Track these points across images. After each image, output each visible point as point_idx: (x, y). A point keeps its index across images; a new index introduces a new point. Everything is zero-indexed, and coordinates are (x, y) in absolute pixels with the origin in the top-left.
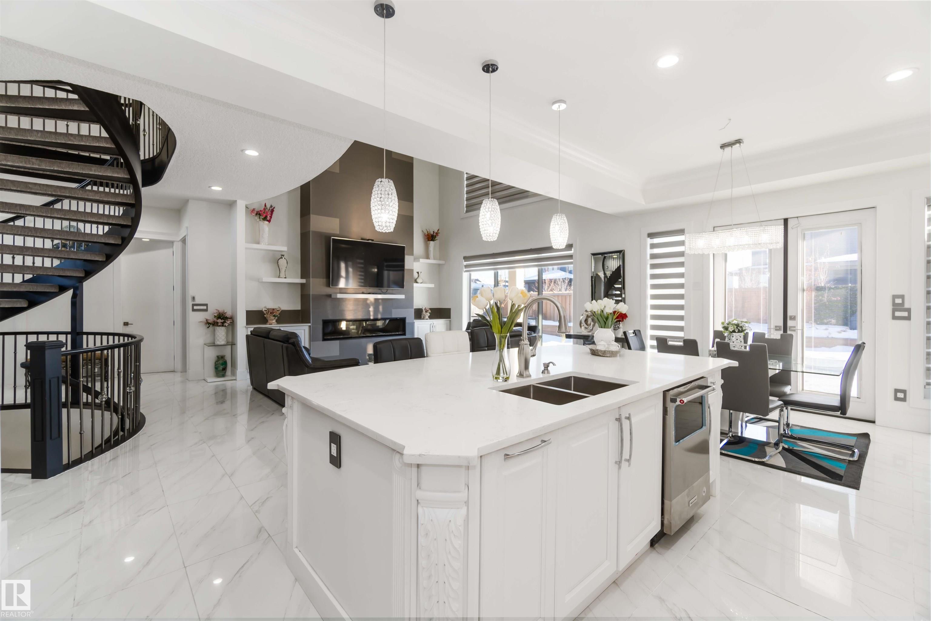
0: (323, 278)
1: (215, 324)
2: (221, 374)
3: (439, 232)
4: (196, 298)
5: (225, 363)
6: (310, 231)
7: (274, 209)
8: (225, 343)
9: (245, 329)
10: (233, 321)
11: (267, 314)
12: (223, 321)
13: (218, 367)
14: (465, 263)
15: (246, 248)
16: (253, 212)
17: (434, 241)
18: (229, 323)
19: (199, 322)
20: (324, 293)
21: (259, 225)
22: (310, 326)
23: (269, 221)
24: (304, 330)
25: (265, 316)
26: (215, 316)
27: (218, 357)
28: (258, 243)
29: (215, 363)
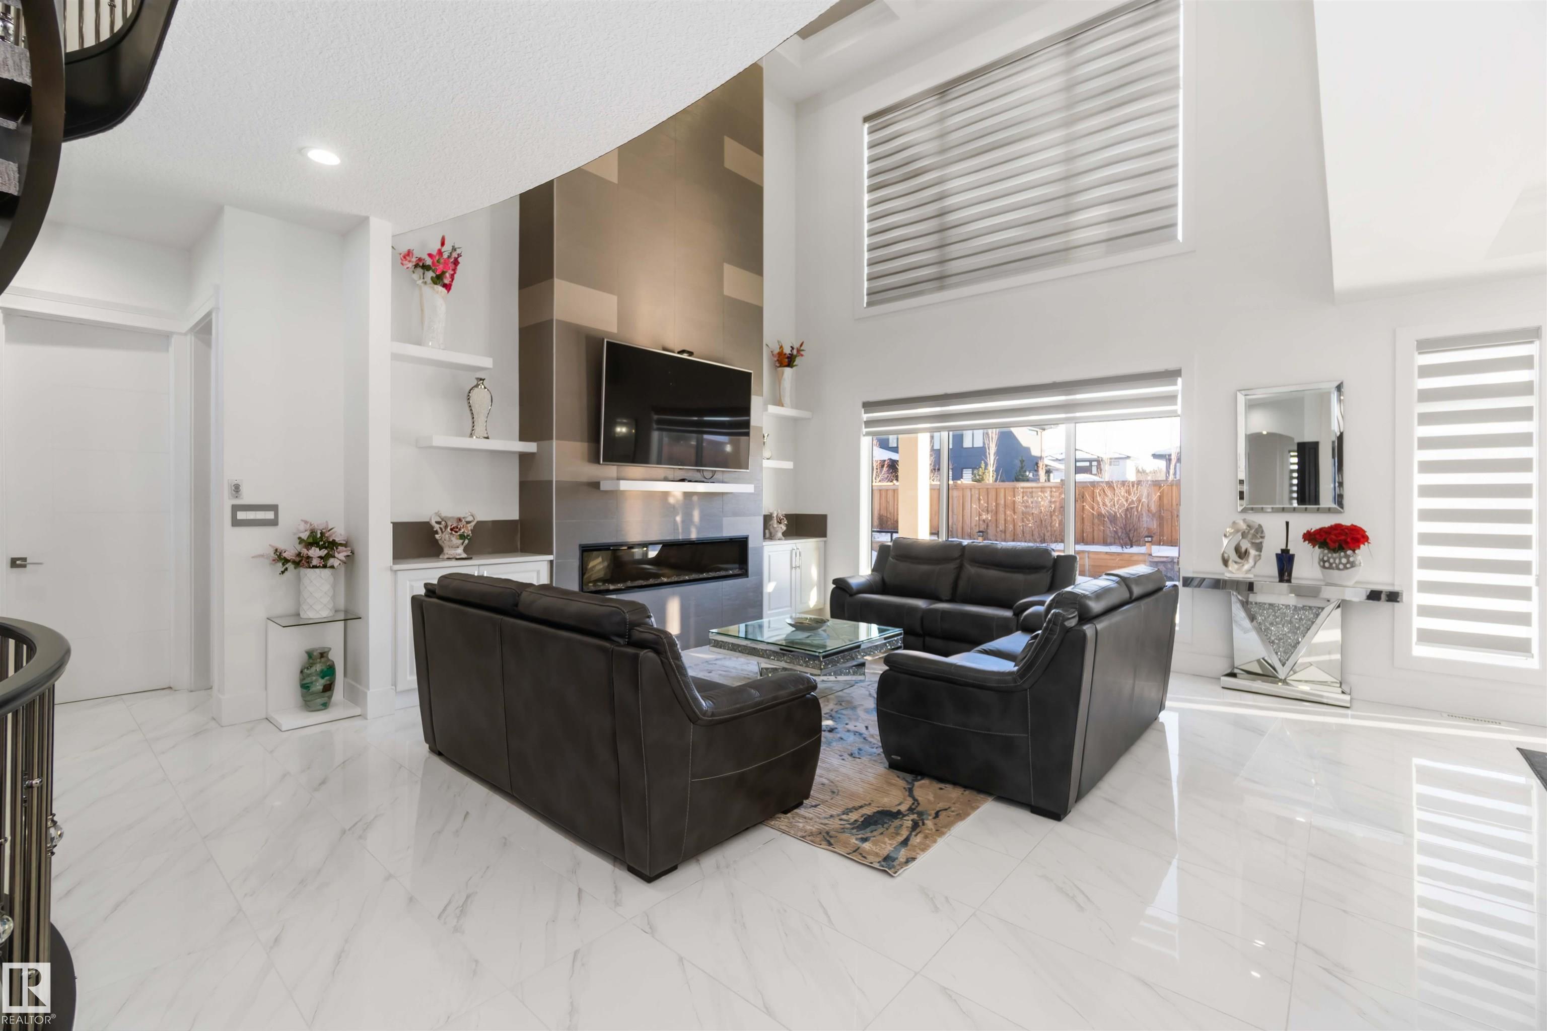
0: (582, 441)
1: (302, 561)
2: (320, 701)
3: (802, 348)
4: (244, 489)
5: (330, 671)
6: (552, 320)
7: (460, 259)
8: (331, 614)
9: (389, 573)
10: (352, 552)
11: (442, 532)
12: (323, 552)
13: (312, 683)
14: (866, 417)
15: (395, 357)
16: (408, 258)
17: (792, 367)
18: (344, 559)
19: (253, 557)
20: (584, 479)
21: (421, 295)
22: (551, 562)
23: (448, 287)
24: (538, 572)
25: (437, 536)
26: (299, 538)
27: (310, 654)
28: (419, 343)
29: (302, 672)
